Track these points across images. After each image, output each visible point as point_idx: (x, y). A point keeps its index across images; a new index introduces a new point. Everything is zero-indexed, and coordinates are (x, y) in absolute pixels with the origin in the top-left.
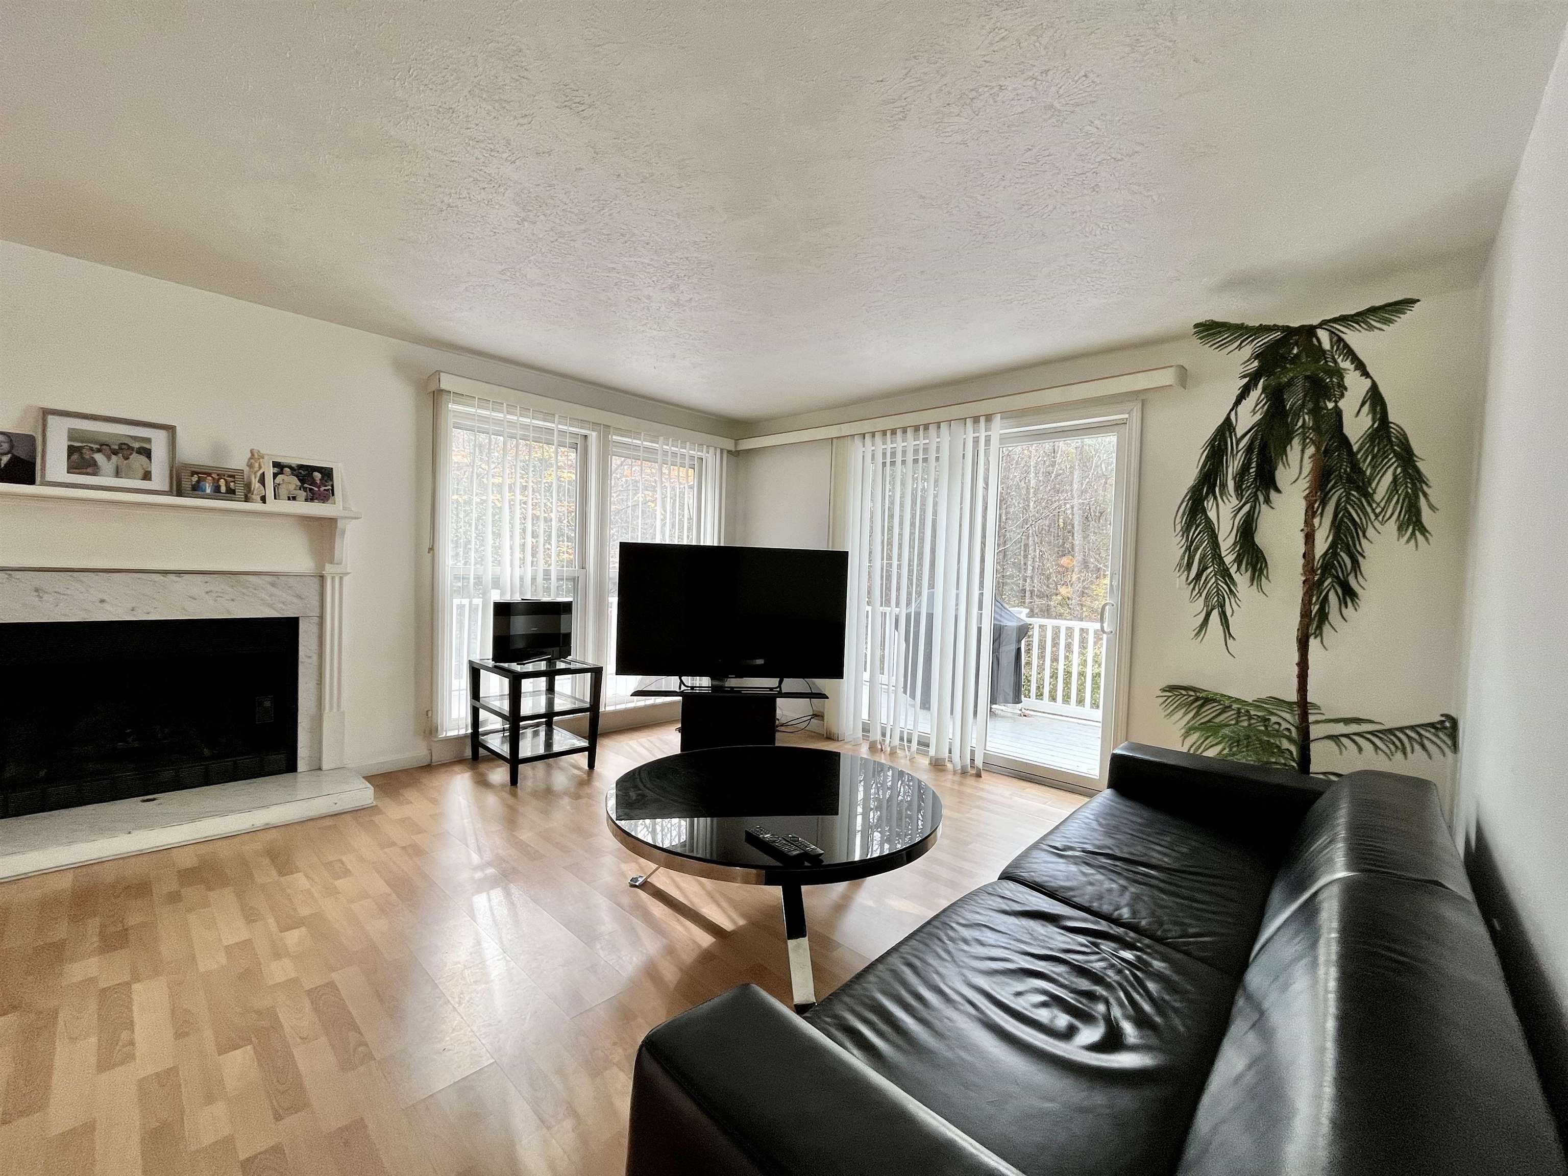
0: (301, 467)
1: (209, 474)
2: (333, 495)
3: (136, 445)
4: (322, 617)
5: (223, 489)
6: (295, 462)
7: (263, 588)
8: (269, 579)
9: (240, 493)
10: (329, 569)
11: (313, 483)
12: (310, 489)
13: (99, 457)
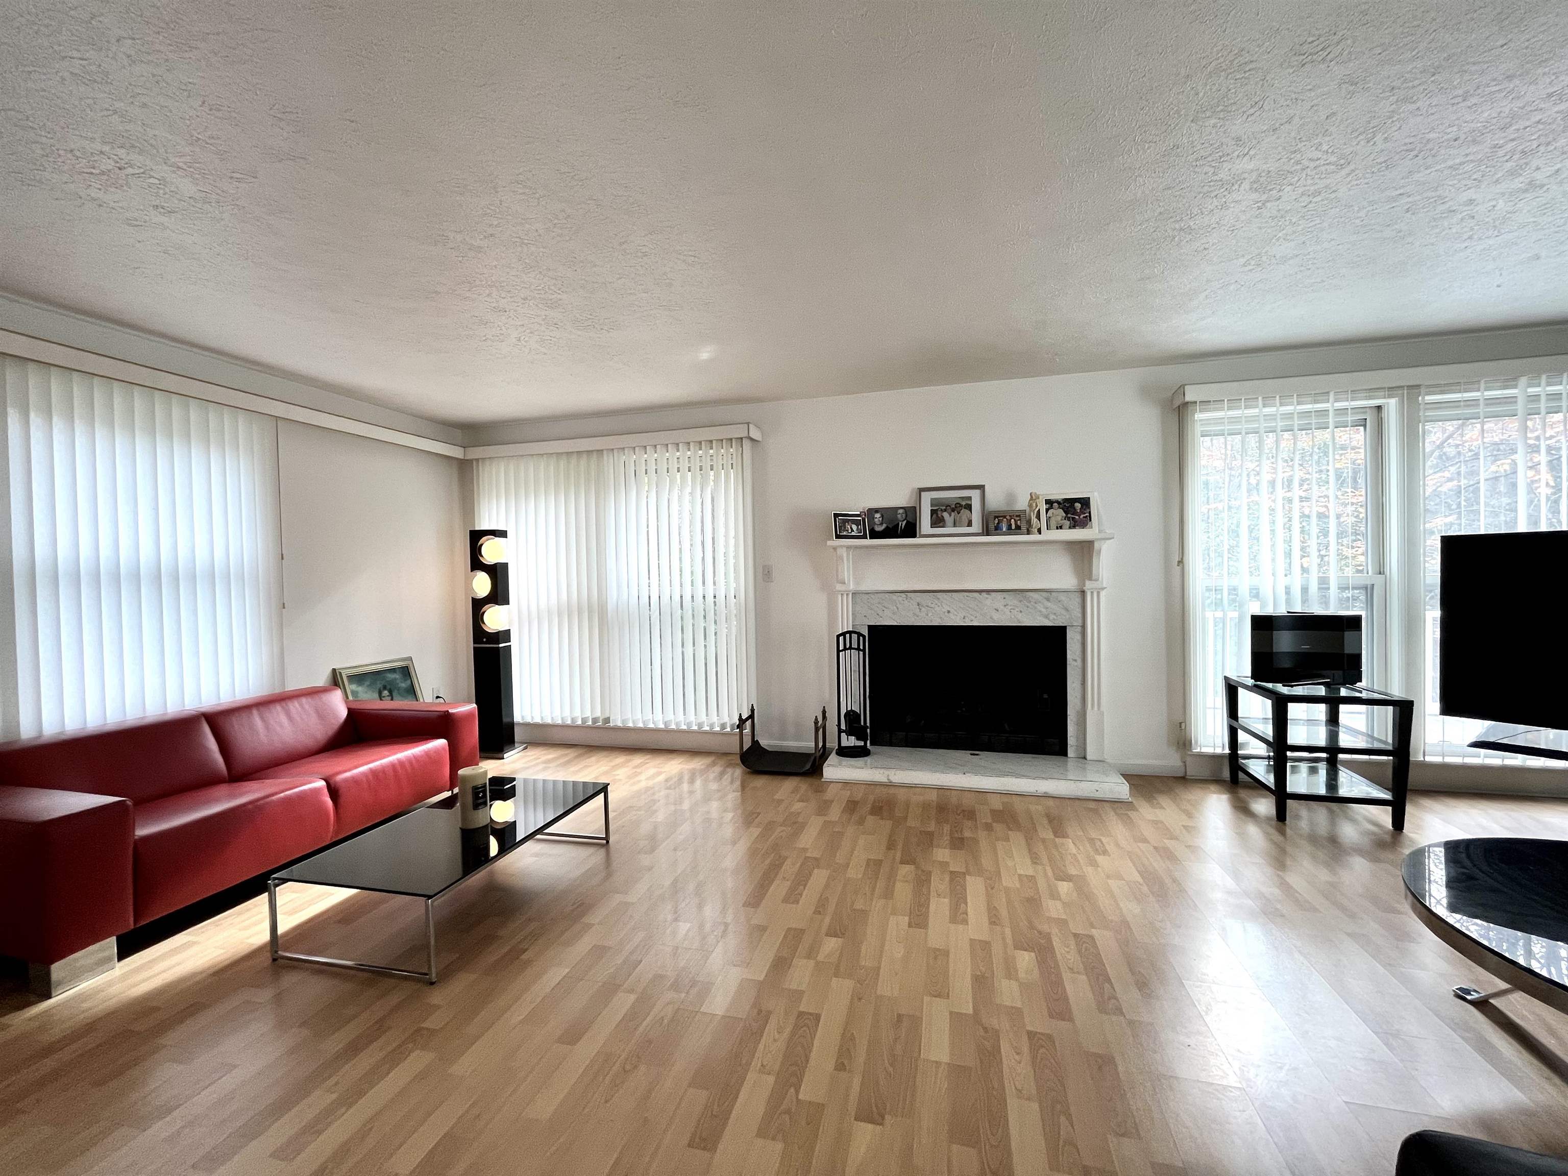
0: (1066, 500)
1: (1005, 517)
2: (1090, 520)
3: (964, 503)
4: (1084, 627)
5: (1013, 527)
6: (1060, 497)
7: (1040, 602)
8: (1045, 594)
9: (1024, 528)
10: (1089, 585)
11: (1075, 513)
12: (1073, 518)
13: (945, 515)
